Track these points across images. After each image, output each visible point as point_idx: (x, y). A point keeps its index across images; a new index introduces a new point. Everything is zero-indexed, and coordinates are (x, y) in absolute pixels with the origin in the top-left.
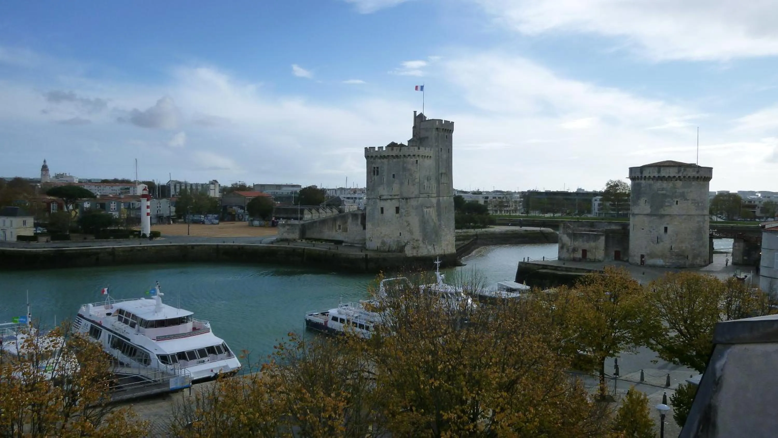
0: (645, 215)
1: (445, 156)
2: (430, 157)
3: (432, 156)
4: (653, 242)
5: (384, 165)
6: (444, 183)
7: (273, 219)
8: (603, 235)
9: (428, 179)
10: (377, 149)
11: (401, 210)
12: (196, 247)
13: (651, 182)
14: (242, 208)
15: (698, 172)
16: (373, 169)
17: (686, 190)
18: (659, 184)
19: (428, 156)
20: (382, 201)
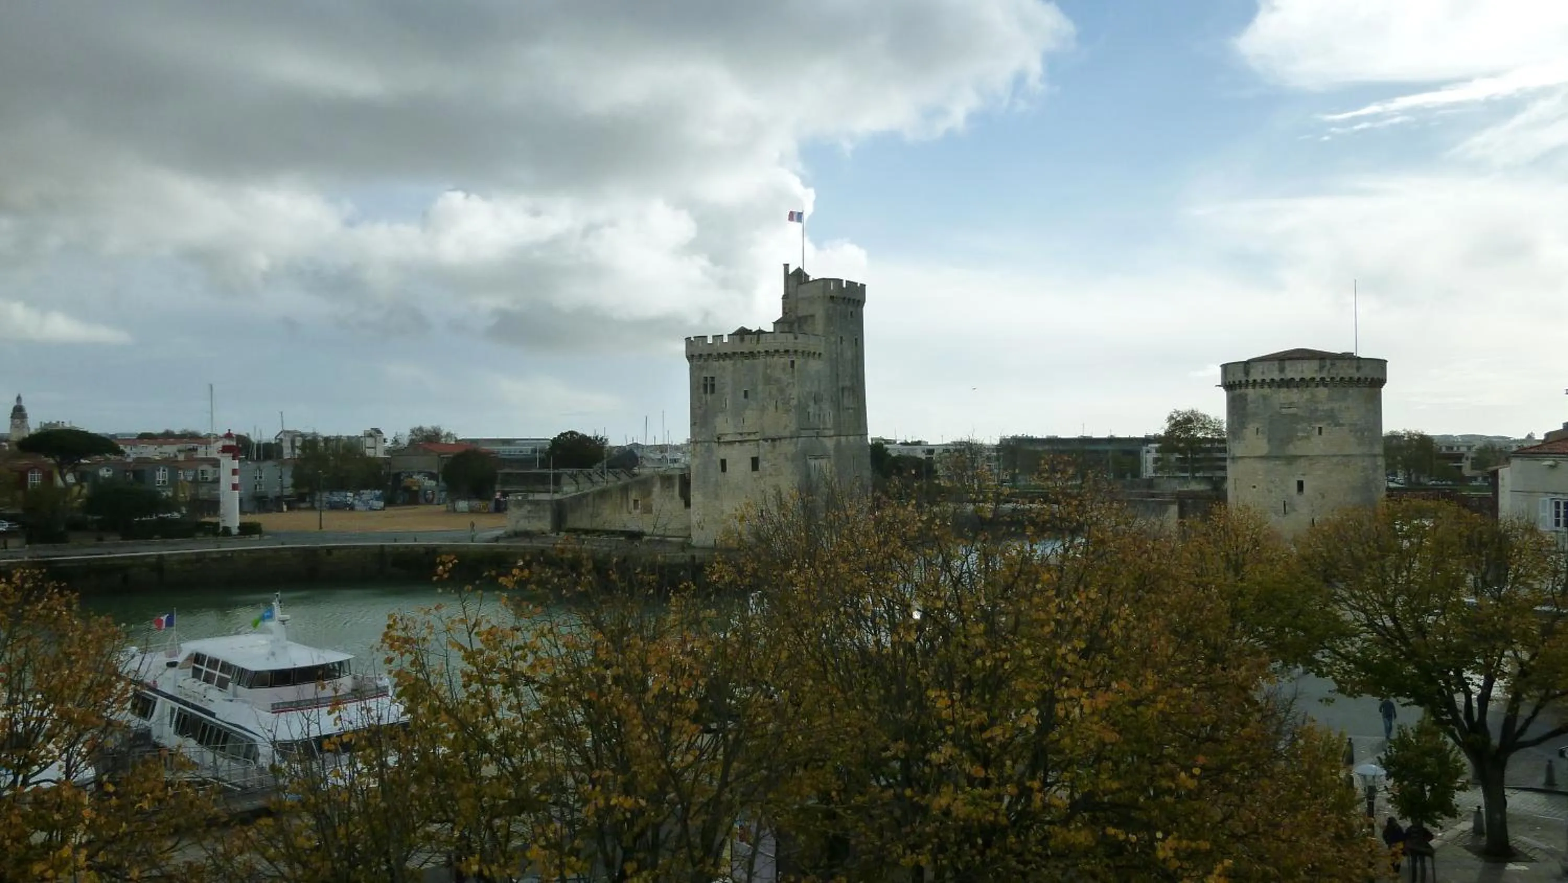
0: (1255, 457)
1: (849, 354)
2: (820, 354)
3: (822, 351)
4: (1276, 513)
5: (726, 372)
6: (848, 409)
7: (498, 495)
8: (1173, 503)
9: (817, 399)
10: (710, 341)
11: (763, 464)
12: (335, 553)
13: (1266, 391)
14: (432, 476)
15: (1358, 369)
16: (702, 381)
17: (1336, 405)
18: (1282, 396)
19: (814, 353)
20: (723, 446)
